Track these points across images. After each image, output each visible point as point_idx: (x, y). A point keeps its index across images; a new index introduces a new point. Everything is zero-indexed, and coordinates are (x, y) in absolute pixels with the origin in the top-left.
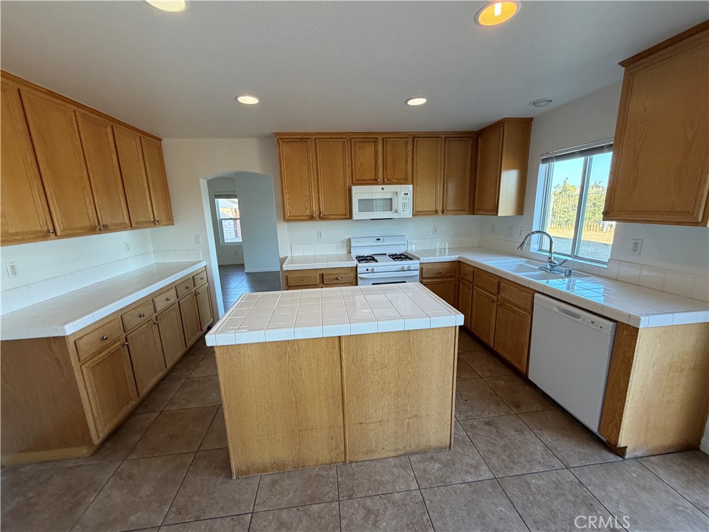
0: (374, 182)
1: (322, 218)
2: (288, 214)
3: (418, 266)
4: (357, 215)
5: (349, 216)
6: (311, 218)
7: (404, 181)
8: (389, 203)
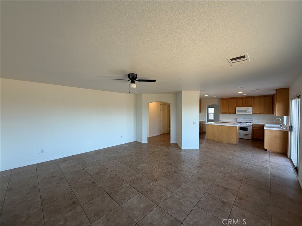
0: (242, 106)
1: (229, 113)
2: (221, 112)
3: (252, 125)
4: (237, 113)
5: (235, 113)
6: (226, 113)
7: (251, 106)
8: (246, 111)
